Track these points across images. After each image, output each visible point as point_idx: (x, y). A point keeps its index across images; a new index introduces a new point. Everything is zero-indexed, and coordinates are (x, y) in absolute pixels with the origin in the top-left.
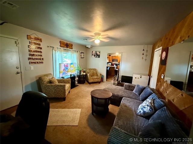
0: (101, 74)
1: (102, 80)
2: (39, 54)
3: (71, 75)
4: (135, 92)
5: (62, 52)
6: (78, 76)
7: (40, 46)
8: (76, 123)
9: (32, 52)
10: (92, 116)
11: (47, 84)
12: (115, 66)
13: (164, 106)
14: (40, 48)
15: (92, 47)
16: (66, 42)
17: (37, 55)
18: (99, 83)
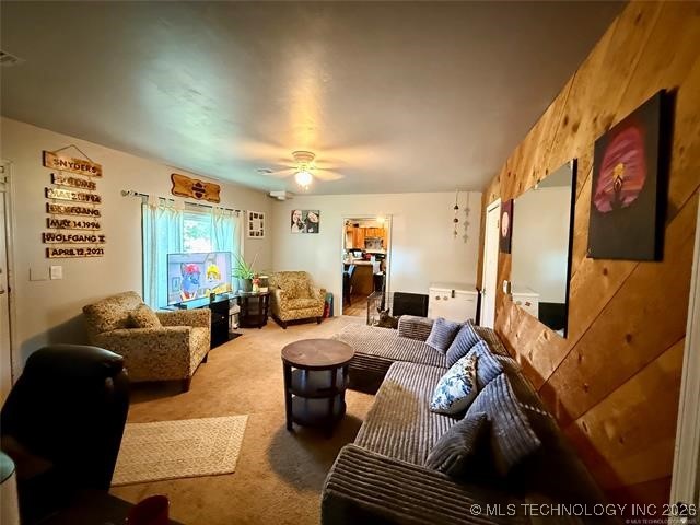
0: (323, 291)
1: (328, 312)
2: (90, 219)
3: (212, 296)
4: (431, 344)
5: (181, 213)
6: (239, 298)
7: (93, 193)
8: (228, 464)
9: (60, 213)
10: (288, 434)
11: (116, 332)
12: (373, 261)
13: (500, 373)
14: (92, 197)
15: (292, 195)
16: (193, 177)
17: (79, 224)
18: (319, 320)
